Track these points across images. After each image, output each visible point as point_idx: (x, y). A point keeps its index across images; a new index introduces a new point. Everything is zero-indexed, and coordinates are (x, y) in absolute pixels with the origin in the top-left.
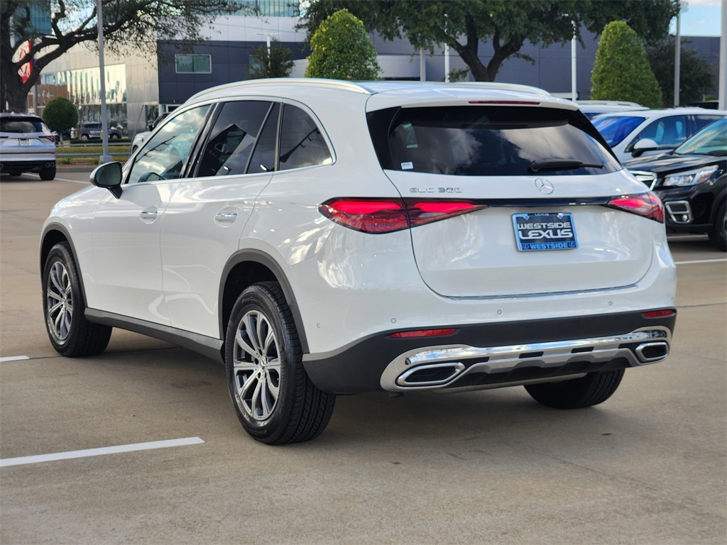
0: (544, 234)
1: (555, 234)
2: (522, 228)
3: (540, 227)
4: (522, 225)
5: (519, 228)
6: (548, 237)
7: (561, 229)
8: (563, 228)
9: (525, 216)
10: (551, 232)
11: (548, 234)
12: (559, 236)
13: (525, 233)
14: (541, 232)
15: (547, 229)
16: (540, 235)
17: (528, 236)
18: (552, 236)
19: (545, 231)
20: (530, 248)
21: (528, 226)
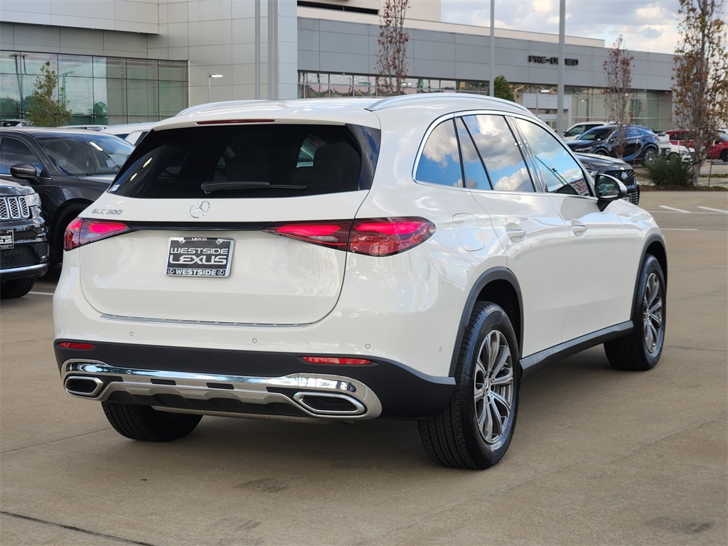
0: (197, 260)
1: (208, 259)
2: (175, 252)
3: (194, 252)
4: (176, 249)
5: (172, 252)
6: (200, 263)
7: (216, 256)
8: (220, 255)
9: (181, 239)
10: (204, 257)
11: (201, 260)
12: (212, 263)
13: (177, 257)
14: (194, 257)
15: (201, 254)
16: (192, 260)
17: (179, 261)
18: (204, 262)
19: (198, 256)
20: (175, 273)
21: (181, 251)
